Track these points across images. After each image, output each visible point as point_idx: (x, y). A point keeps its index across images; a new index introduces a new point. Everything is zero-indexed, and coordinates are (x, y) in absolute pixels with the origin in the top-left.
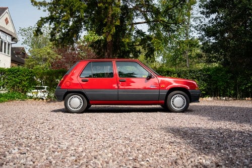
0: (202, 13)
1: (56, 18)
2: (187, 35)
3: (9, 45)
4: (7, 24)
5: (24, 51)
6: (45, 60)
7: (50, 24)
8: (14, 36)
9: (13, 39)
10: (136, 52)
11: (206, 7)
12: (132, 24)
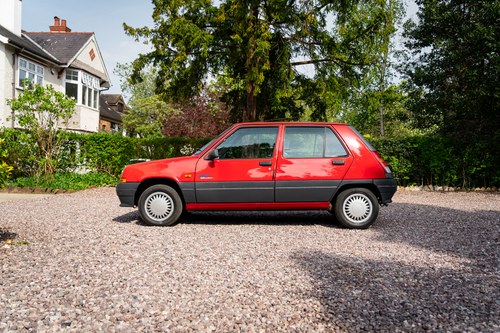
0: (408, 45)
1: (164, 56)
2: (382, 81)
3: (95, 92)
4: (92, 59)
5: (122, 100)
6: (154, 116)
7: (155, 65)
8: (104, 78)
9: (103, 83)
10: (295, 111)
11: (415, 34)
12: (289, 66)
